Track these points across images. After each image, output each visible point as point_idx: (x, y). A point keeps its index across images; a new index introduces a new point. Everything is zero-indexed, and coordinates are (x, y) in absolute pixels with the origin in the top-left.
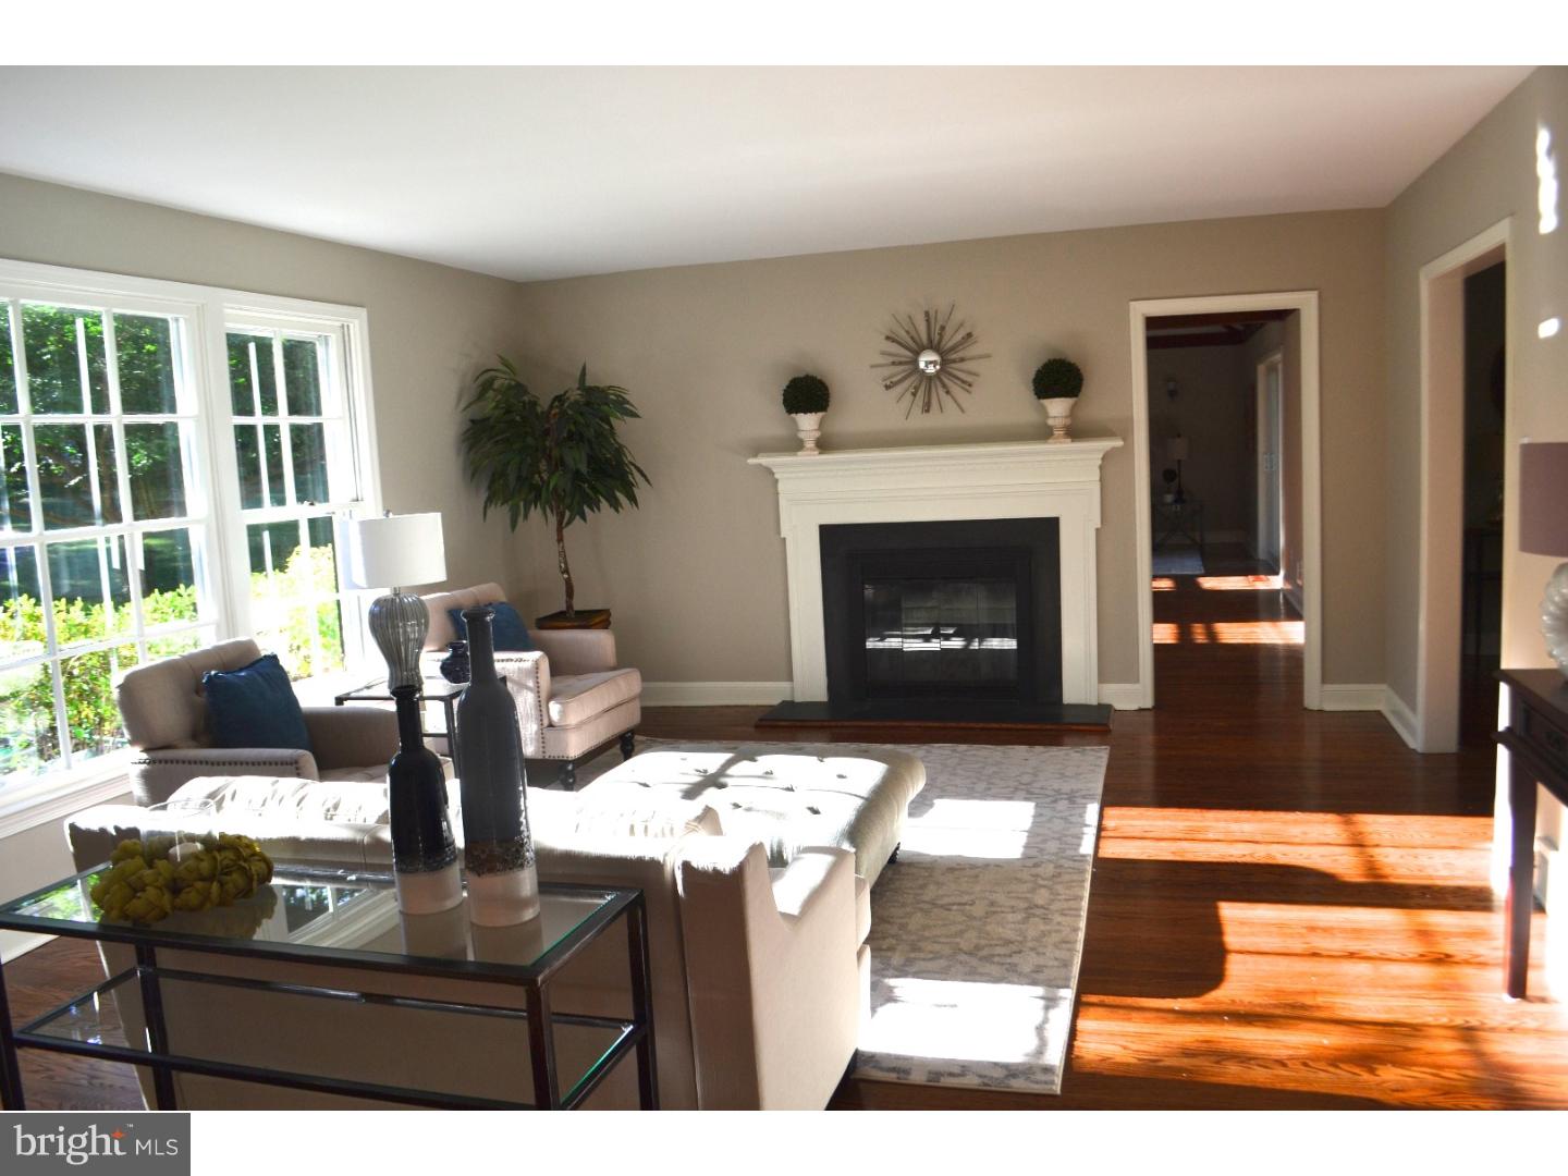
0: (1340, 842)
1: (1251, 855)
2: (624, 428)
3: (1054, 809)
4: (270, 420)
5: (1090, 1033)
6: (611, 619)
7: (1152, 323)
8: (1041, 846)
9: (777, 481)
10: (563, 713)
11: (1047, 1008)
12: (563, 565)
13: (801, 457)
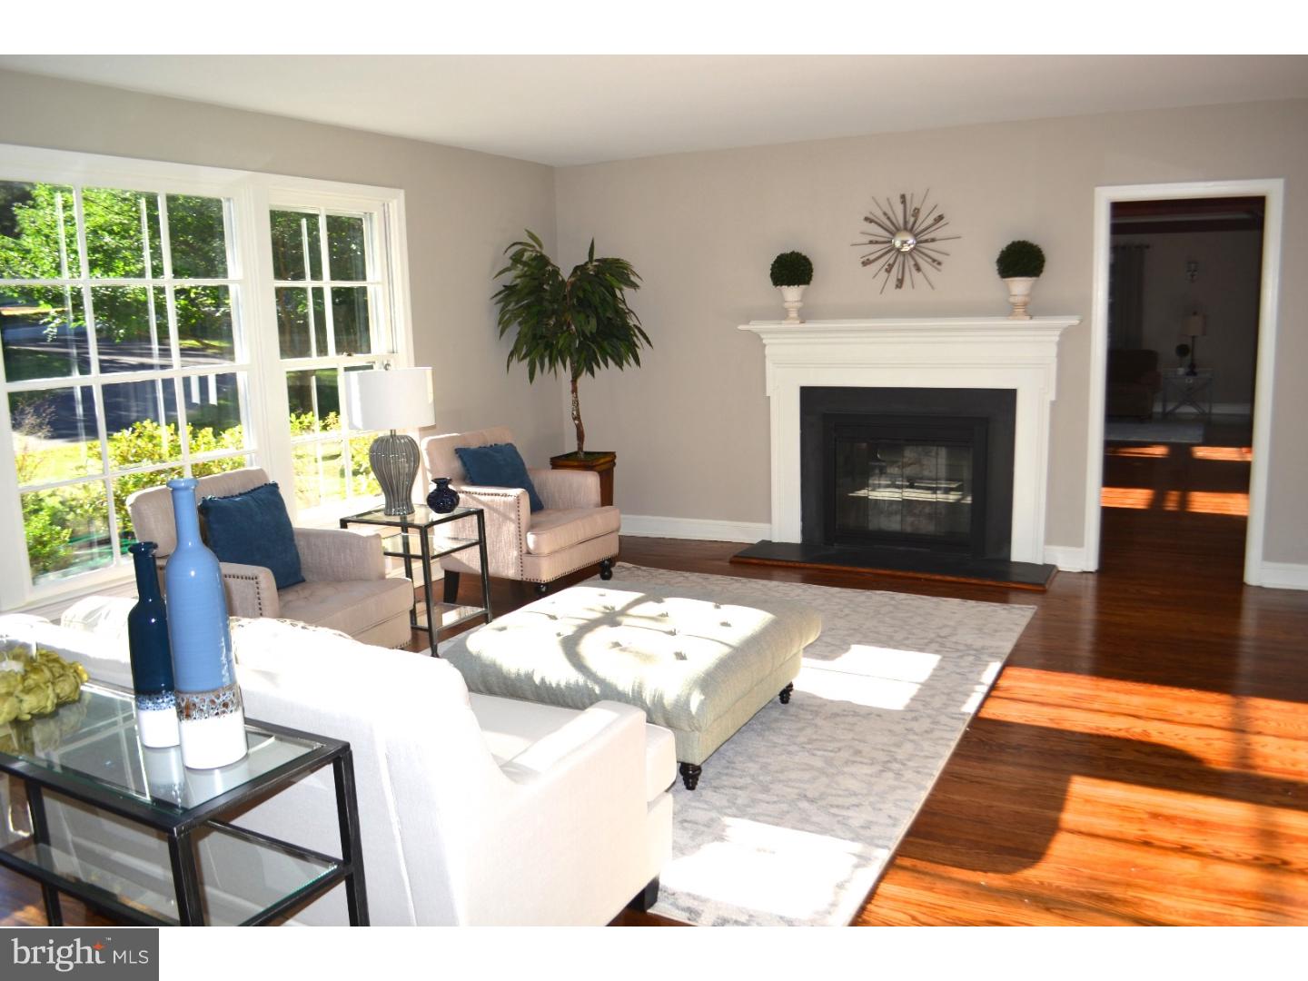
0: (1222, 725)
1: (1127, 730)
2: (629, 296)
3: (957, 665)
4: (317, 284)
5: (887, 898)
6: (616, 461)
7: (1118, 208)
8: (928, 699)
9: (765, 345)
10: (537, 543)
11: (857, 866)
12: (575, 413)
13: (785, 325)
